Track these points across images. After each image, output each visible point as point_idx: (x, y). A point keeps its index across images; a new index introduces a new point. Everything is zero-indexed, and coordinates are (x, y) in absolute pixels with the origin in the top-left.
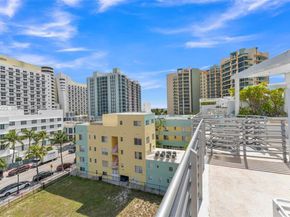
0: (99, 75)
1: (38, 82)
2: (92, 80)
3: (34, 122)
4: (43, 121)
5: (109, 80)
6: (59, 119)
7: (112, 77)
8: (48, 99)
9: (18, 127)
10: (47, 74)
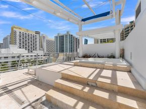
0: (60, 35)
1: (34, 38)
2: (57, 37)
3: (32, 56)
4: (35, 56)
5: (65, 37)
6: (42, 55)
7: (66, 36)
8: (38, 46)
9: (25, 58)
10: (37, 35)
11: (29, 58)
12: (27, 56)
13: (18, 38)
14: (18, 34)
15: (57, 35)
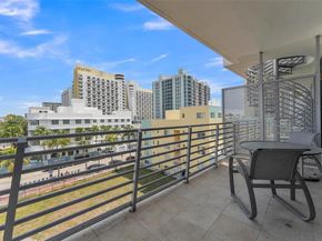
0: (164, 78)
1: (112, 88)
2: (157, 84)
3: (110, 121)
4: (116, 121)
5: (174, 81)
6: (128, 120)
7: (178, 79)
8: (120, 104)
9: (99, 124)
10: (118, 81)
11: (106, 124)
12: (102, 121)
13: (85, 88)
14: (85, 80)
15: (157, 80)
